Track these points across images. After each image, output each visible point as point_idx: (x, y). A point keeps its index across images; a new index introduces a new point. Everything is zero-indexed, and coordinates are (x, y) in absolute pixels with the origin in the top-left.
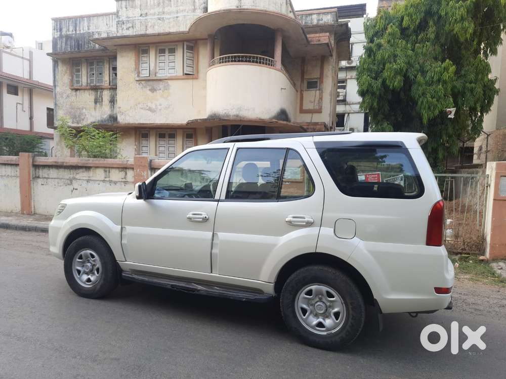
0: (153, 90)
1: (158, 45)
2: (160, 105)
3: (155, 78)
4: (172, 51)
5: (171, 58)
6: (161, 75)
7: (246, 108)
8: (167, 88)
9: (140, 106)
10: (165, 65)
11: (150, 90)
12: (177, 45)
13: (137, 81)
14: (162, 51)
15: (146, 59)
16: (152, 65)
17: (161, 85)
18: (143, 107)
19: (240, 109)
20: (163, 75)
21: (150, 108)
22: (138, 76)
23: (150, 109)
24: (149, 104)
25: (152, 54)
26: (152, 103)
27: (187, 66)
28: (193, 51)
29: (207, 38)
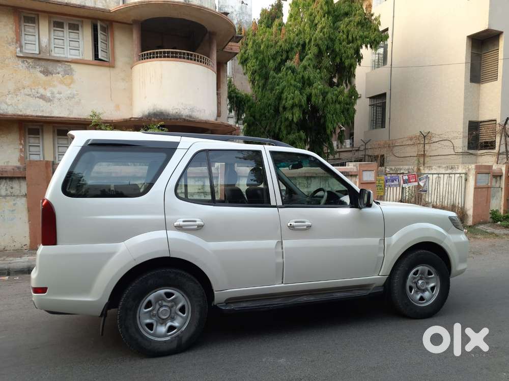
0: (46, 73)
1: (50, 15)
2: (59, 93)
3: (50, 58)
4: (74, 27)
5: (73, 35)
6: (57, 54)
8: (69, 72)
9: (27, 91)
10: (64, 43)
11: (41, 72)
12: (82, 22)
13: (18, 57)
14: (59, 25)
15: (31, 30)
16: (44, 40)
17: (60, 68)
18: (30, 93)
20: (62, 56)
21: (42, 95)
22: (21, 51)
23: (42, 97)
24: (42, 91)
25: (44, 27)
26: (45, 89)
27: (102, 50)
28: (105, 32)
29: (132, 23)
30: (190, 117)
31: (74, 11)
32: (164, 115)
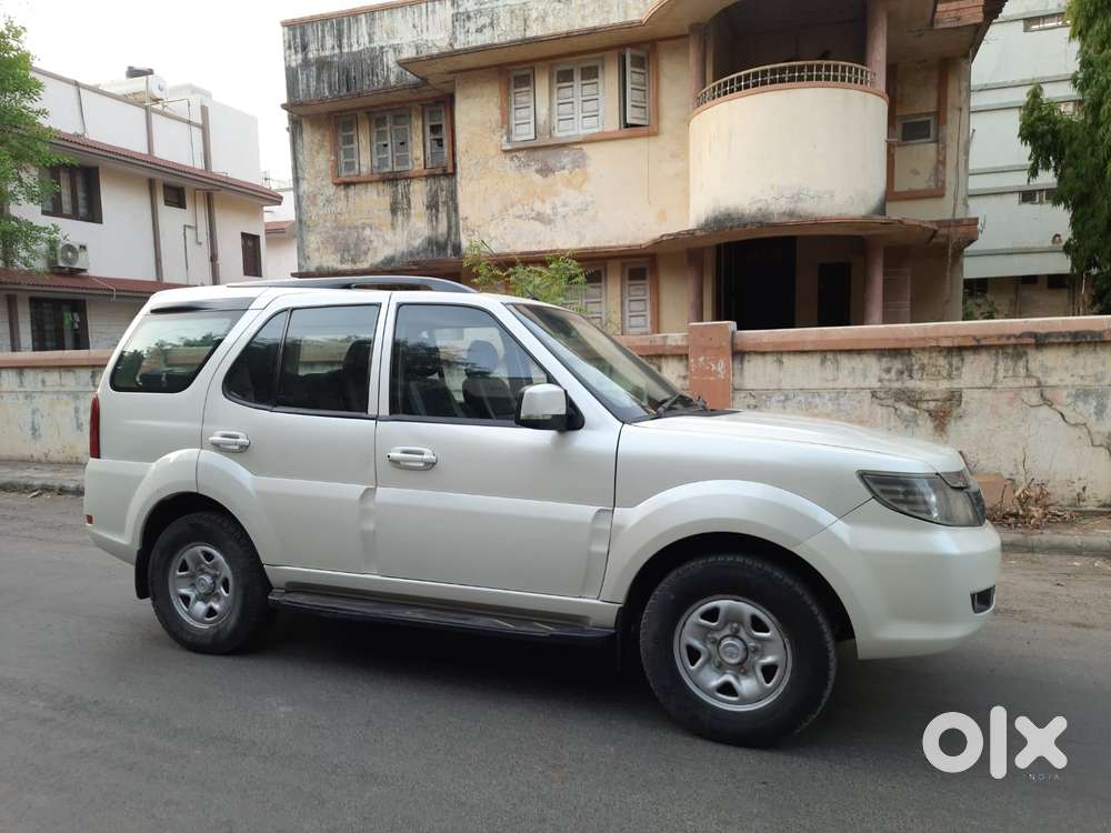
0: (545, 171)
1: (552, 62)
2: (565, 205)
3: (552, 142)
4: (590, 73)
5: (589, 89)
6: (563, 132)
7: (811, 193)
8: (580, 163)
9: (517, 210)
10: (573, 108)
11: (537, 171)
12: (602, 59)
13: (505, 151)
14: (566, 76)
15: (524, 99)
16: (543, 112)
17: (566, 158)
18: (522, 212)
19: (796, 197)
20: (571, 133)
21: (539, 214)
22: (509, 140)
23: (539, 218)
24: (538, 206)
25: (542, 85)
26: (543, 201)
27: (633, 106)
28: (644, 68)
29: (687, 32)
30: (791, 214)
31: (585, 43)
32: (732, 219)
